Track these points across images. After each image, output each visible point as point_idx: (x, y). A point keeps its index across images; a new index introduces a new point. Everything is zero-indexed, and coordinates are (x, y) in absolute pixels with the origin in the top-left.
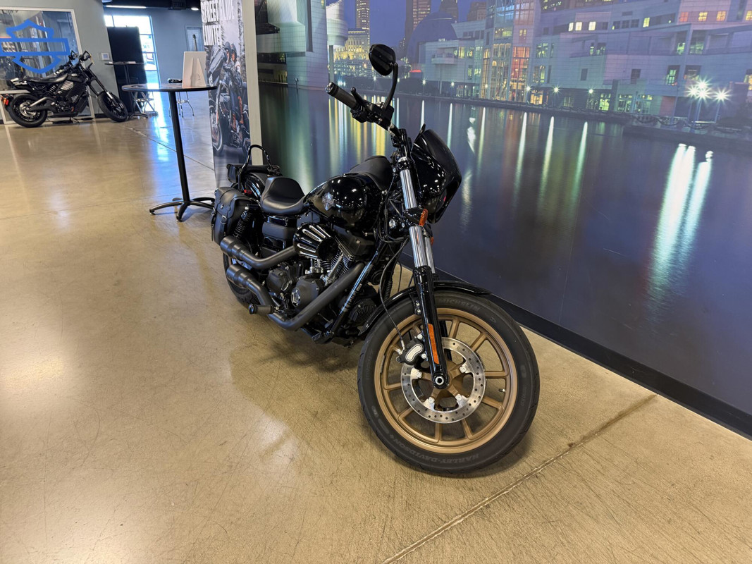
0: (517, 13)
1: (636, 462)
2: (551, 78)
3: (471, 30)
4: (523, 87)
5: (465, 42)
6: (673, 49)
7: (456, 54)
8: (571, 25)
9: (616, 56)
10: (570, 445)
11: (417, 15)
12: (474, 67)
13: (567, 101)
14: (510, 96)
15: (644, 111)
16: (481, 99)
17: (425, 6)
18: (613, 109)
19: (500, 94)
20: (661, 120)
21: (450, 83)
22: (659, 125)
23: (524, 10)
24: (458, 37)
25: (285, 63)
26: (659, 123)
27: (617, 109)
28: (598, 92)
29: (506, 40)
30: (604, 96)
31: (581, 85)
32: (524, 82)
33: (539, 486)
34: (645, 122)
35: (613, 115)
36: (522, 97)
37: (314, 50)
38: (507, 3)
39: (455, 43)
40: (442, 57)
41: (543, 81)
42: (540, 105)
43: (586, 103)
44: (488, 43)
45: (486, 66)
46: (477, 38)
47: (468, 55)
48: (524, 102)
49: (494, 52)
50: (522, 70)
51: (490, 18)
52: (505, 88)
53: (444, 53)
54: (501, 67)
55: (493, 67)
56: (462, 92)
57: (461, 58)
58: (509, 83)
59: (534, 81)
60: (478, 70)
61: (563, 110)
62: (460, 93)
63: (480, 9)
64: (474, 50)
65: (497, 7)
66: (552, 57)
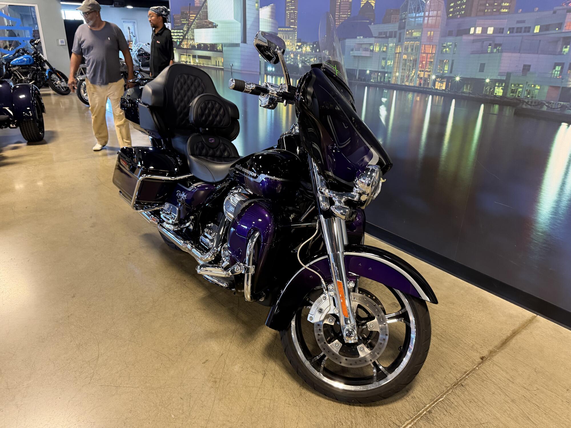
0: (426, 19)
1: (535, 371)
2: (453, 70)
3: (385, 31)
4: (429, 76)
5: (380, 40)
6: (559, 50)
7: (372, 49)
8: (472, 29)
9: (510, 54)
10: (482, 358)
11: (339, 17)
12: (387, 59)
13: (467, 88)
14: (418, 82)
15: (532, 97)
16: (392, 84)
17: (347, 11)
18: (506, 95)
19: (409, 80)
20: (547, 104)
21: (366, 71)
22: (545, 108)
23: (432, 16)
24: (374, 36)
25: (222, 51)
26: (545, 106)
27: (509, 95)
28: (494, 82)
29: (416, 39)
30: (499, 84)
31: (479, 76)
32: (430, 72)
33: (466, 393)
34: (533, 106)
35: (505, 99)
36: (428, 84)
37: (247, 42)
38: (418, 11)
39: (372, 40)
40: (359, 50)
41: (446, 72)
42: (443, 90)
43: (483, 89)
44: (399, 41)
45: (397, 58)
46: (391, 37)
47: (382, 50)
48: (429, 87)
49: (405, 48)
50: (428, 63)
51: (403, 22)
52: (413, 76)
53: (361, 48)
54: (411, 60)
55: (403, 59)
56: (376, 78)
57: (376, 52)
58: (417, 72)
59: (438, 71)
60: (390, 61)
61: (463, 94)
62: (374, 79)
63: (394, 14)
64: (387, 46)
65: (409, 14)
66: (455, 53)
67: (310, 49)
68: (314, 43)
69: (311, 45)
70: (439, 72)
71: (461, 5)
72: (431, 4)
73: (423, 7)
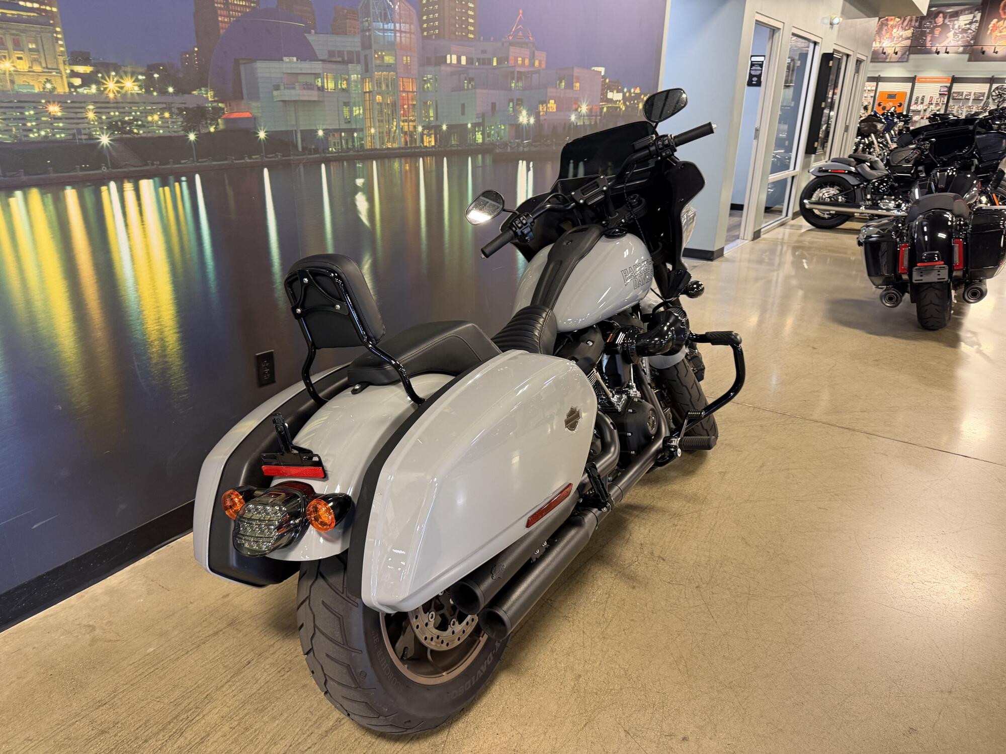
0: (398, 34)
2: (439, 115)
3: (339, 49)
4: (415, 127)
5: (333, 66)
6: (509, 85)
7: (320, 84)
8: (448, 57)
9: (481, 91)
12: (351, 104)
13: (454, 138)
14: (403, 140)
16: (367, 150)
19: (391, 139)
21: (316, 131)
23: (405, 32)
24: (320, 58)
26: (509, 146)
27: (487, 139)
28: (474, 126)
29: (389, 67)
30: (478, 128)
32: (414, 121)
35: (485, 146)
38: (385, 19)
39: (317, 67)
40: (294, 88)
41: (432, 119)
44: (367, 71)
45: (368, 102)
46: (352, 62)
47: (340, 87)
48: (418, 145)
49: (377, 83)
50: (411, 107)
51: (366, 35)
52: (396, 130)
53: (297, 82)
54: (388, 104)
55: (378, 103)
56: (338, 144)
57: (329, 90)
58: (399, 123)
59: (424, 119)
60: (357, 108)
61: (453, 148)
62: (335, 145)
63: (350, 19)
64: (348, 79)
65: (374, 22)
66: (436, 91)
67: (140, 87)
68: (151, 69)
69: (142, 74)
70: (425, 121)
71: (434, 20)
72: (402, 12)
73: (391, 15)
